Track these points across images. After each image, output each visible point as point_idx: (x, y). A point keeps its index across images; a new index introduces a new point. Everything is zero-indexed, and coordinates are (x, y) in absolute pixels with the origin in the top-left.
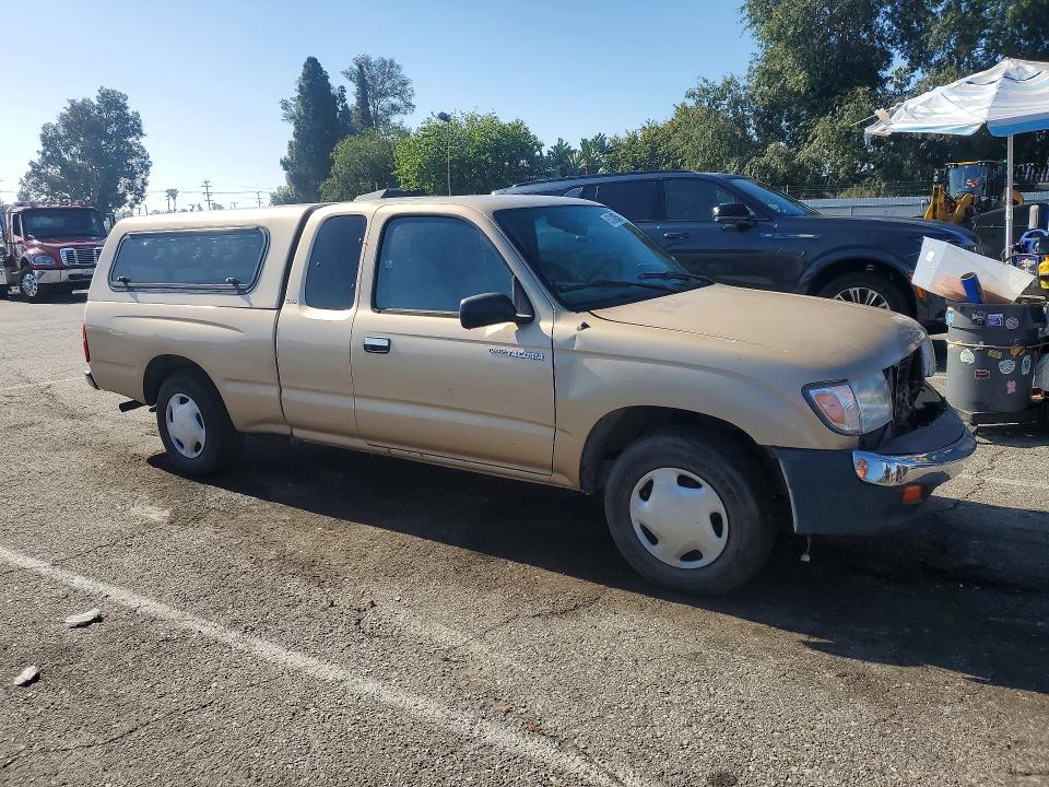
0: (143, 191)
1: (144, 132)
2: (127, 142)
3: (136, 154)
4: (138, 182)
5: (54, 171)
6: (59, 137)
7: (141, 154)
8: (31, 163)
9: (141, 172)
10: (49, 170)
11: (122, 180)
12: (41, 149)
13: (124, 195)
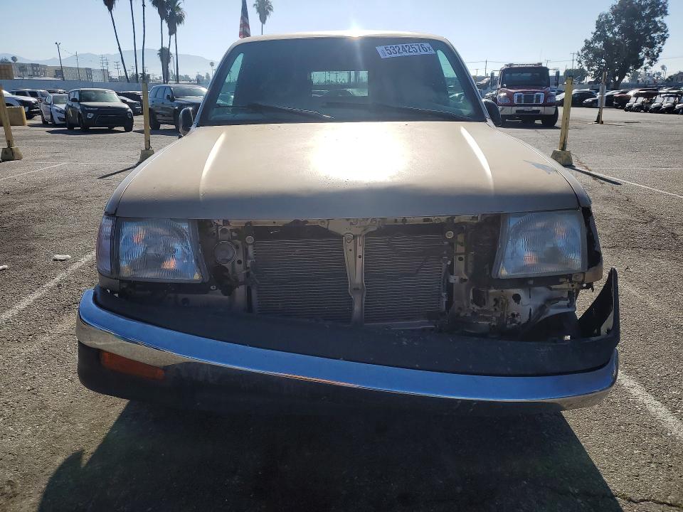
0: (658, 56)
1: (668, 13)
2: (655, 21)
3: (658, 29)
4: (656, 50)
5: (599, 45)
6: (608, 22)
7: (662, 29)
8: (586, 41)
9: (659, 43)
10: (596, 44)
11: (644, 50)
12: (595, 30)
13: (643, 59)
